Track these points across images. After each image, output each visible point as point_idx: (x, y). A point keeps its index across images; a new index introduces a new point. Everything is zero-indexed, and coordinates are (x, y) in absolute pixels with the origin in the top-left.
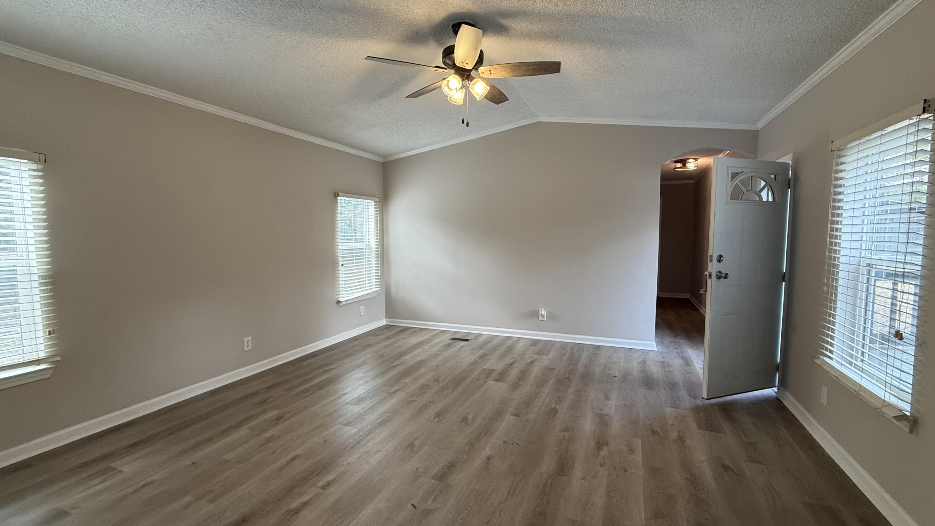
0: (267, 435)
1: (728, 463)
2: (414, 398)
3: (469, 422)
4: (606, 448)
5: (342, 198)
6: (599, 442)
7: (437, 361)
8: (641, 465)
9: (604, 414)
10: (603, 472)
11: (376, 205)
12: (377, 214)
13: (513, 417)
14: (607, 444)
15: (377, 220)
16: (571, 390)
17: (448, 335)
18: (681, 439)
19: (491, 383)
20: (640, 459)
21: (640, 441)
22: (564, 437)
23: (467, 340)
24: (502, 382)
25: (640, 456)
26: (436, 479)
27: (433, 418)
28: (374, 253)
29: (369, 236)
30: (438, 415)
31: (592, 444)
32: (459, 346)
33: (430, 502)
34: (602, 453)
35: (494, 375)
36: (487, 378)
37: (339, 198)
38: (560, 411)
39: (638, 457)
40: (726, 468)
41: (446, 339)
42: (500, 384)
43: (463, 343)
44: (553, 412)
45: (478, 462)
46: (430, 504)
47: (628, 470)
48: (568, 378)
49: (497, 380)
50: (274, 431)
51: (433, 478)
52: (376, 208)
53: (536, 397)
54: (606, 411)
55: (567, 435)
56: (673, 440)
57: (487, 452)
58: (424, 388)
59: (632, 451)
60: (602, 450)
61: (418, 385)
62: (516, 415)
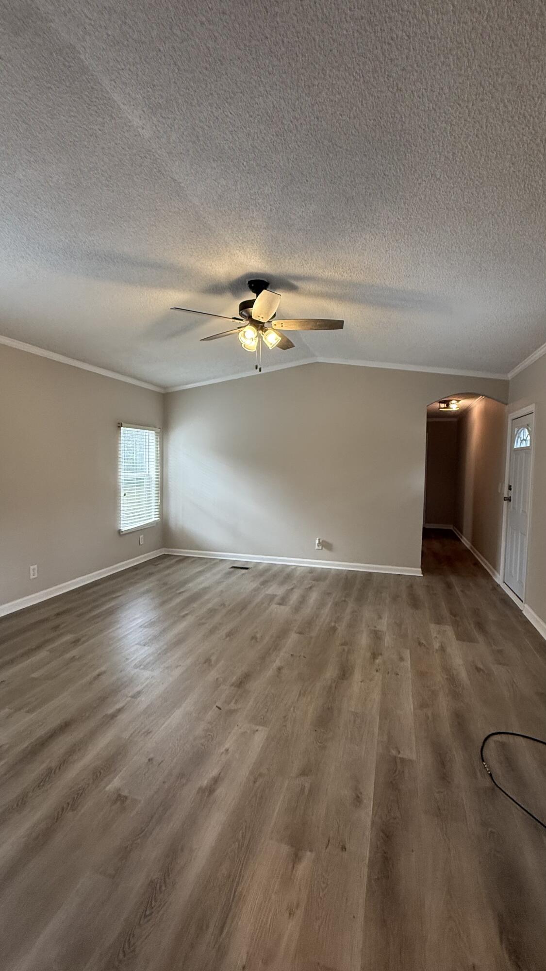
0: (68, 656)
1: (480, 666)
2: (203, 621)
3: (258, 640)
4: (380, 657)
5: (125, 428)
6: (374, 653)
7: (220, 588)
8: (409, 669)
9: (378, 630)
10: (378, 677)
11: (157, 435)
12: (157, 445)
13: (298, 635)
14: (381, 654)
15: (158, 451)
16: (348, 610)
17: (229, 563)
18: (443, 649)
19: (274, 606)
20: (409, 666)
21: (408, 651)
22: (344, 650)
23: (247, 568)
24: (284, 605)
25: (409, 662)
26: (235, 687)
27: (224, 637)
28: (154, 483)
29: (149, 466)
30: (230, 634)
31: (368, 655)
32: (240, 574)
33: (232, 704)
34: (377, 661)
35: (277, 599)
36: (270, 602)
37: (122, 428)
38: (339, 628)
39: (408, 663)
40: (478, 670)
41: (226, 567)
42: (282, 607)
43: (244, 571)
44: (334, 629)
45: (270, 672)
46: (232, 706)
47: (399, 673)
48: (345, 601)
49: (280, 604)
50: (74, 652)
51: (232, 685)
52: (157, 438)
53: (317, 618)
54: (378, 628)
55: (346, 648)
56: (437, 650)
57: (277, 663)
58: (212, 612)
59: (402, 659)
60: (377, 659)
61: (204, 609)
62: (300, 633)
